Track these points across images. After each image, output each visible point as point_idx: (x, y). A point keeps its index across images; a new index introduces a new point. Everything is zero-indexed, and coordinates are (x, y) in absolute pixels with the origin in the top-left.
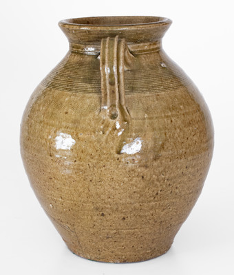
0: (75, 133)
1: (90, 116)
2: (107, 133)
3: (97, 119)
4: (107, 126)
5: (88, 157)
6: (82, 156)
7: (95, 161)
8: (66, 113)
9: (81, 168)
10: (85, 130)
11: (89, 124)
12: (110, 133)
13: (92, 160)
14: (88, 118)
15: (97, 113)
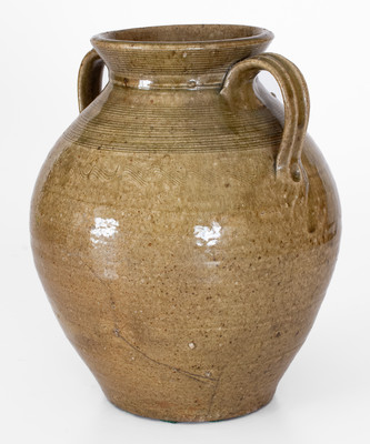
0: (254, 214)
1: (266, 183)
2: (293, 203)
3: (276, 186)
4: (292, 193)
5: (278, 247)
6: (270, 246)
7: (287, 251)
8: (227, 185)
9: (268, 266)
10: (266, 206)
11: (269, 195)
12: (297, 203)
13: (282, 251)
14: (264, 186)
15: (272, 177)
